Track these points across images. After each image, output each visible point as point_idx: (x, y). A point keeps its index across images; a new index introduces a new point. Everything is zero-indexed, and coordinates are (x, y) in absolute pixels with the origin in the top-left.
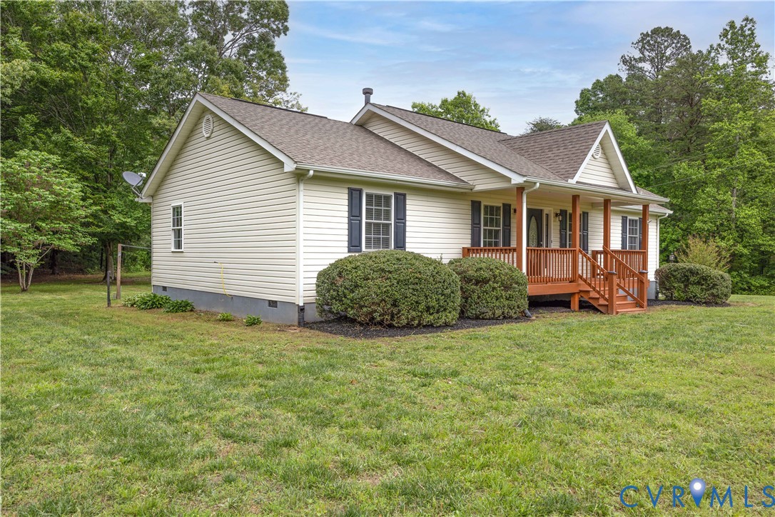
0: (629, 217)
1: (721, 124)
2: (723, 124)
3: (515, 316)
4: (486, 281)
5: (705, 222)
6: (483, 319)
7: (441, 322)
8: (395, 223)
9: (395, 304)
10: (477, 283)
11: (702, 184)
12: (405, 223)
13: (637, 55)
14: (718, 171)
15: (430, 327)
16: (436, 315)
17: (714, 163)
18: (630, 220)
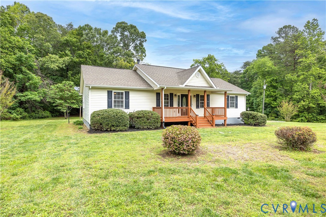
0: (230, 96)
1: (302, 59)
2: (303, 59)
3: (153, 128)
4: (141, 118)
5: (297, 96)
6: (140, 129)
7: (118, 130)
8: (125, 100)
9: (101, 124)
10: (138, 118)
11: (296, 82)
12: (129, 100)
13: (278, 36)
14: (302, 77)
15: (114, 131)
16: (116, 128)
17: (301, 74)
18: (230, 97)
